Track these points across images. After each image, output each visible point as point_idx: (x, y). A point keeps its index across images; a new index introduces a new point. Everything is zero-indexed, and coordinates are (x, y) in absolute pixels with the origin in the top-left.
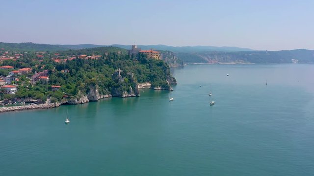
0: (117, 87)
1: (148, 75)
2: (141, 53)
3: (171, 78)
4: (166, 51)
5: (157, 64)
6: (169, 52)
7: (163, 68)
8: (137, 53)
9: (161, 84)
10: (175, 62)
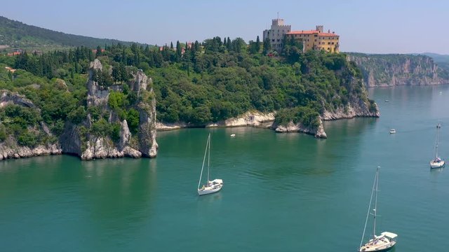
0: (78, 120)
1: (290, 90)
2: (290, 37)
3: (361, 101)
4: (419, 55)
5: (329, 66)
6: (424, 57)
7: (344, 76)
8: (281, 37)
9: (301, 114)
10: (435, 75)
